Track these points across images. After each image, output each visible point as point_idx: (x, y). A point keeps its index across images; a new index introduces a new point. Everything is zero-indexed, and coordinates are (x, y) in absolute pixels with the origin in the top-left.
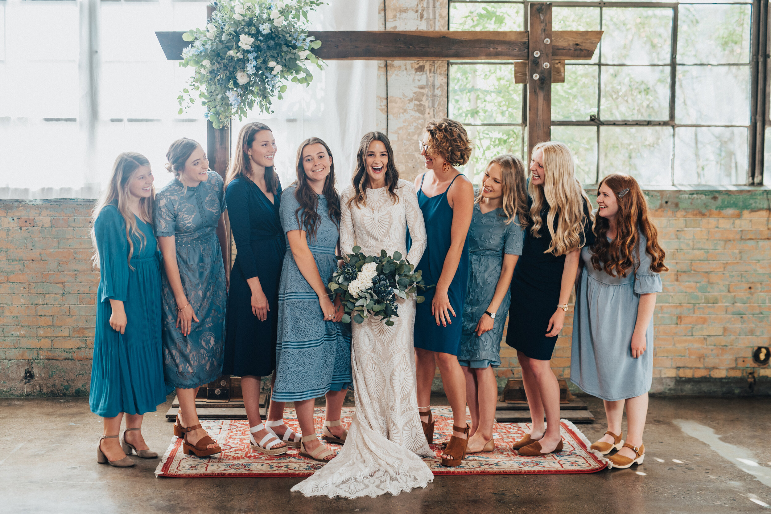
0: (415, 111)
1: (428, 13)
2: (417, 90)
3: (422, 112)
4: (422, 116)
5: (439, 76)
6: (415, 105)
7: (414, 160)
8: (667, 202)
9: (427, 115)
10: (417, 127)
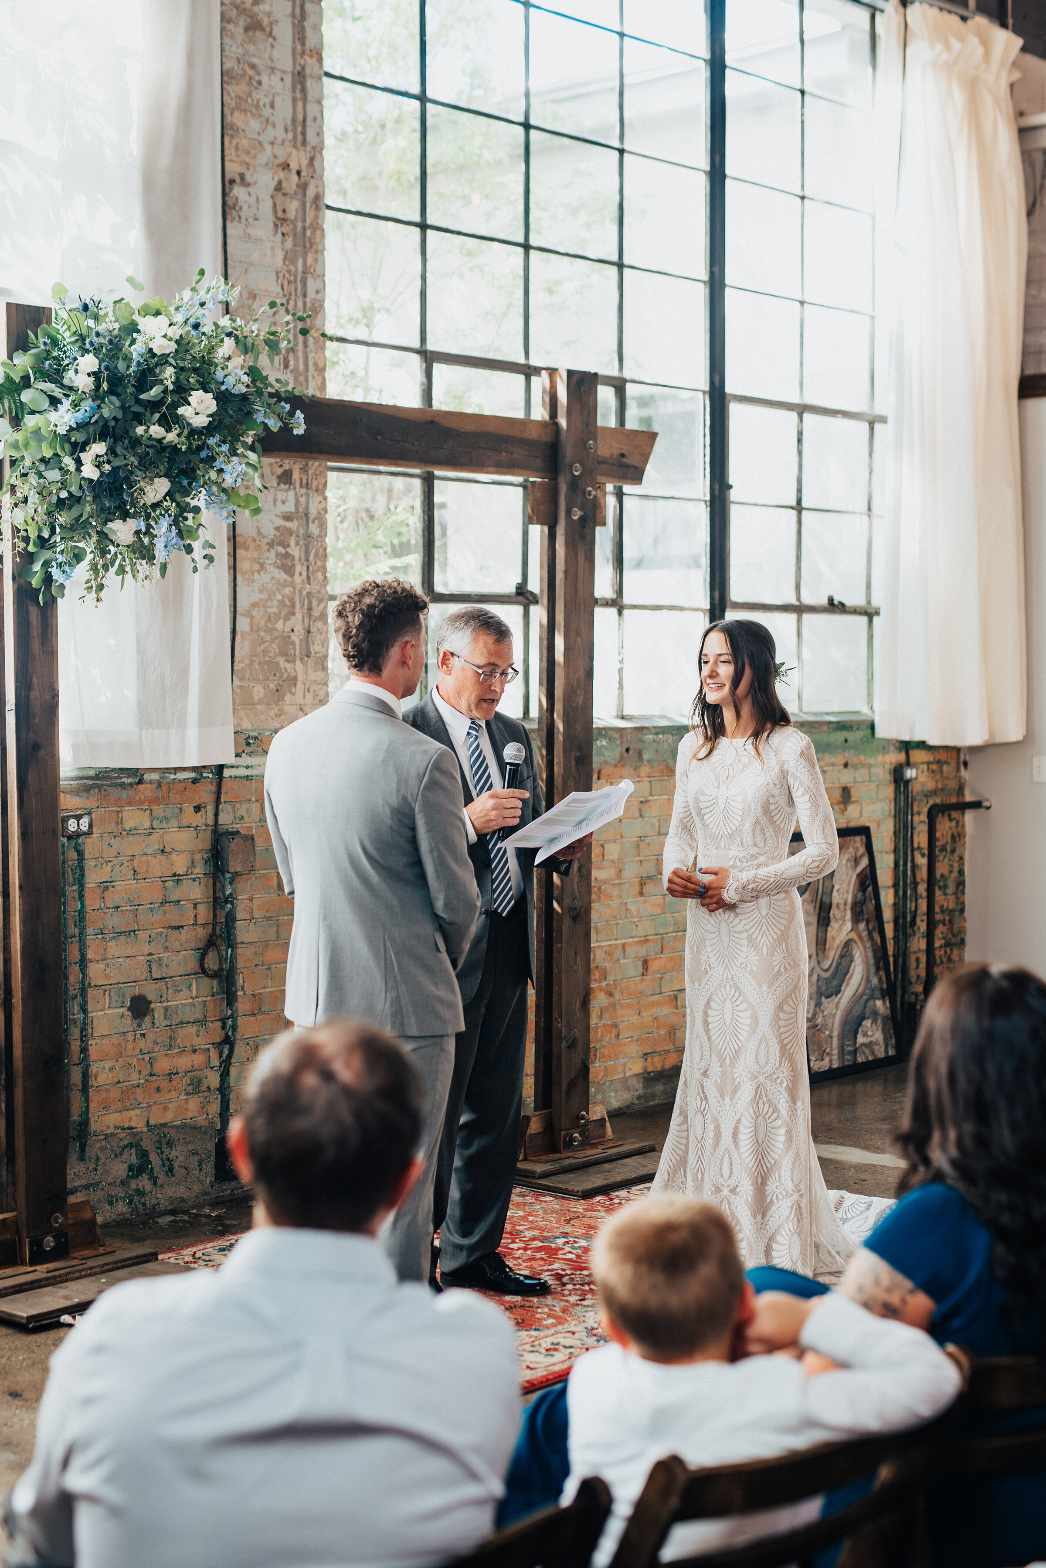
0: (278, 567)
1: (296, 359)
2: (280, 522)
3: (289, 570)
4: (289, 579)
5: (316, 494)
6: (277, 554)
7: (278, 675)
8: (627, 750)
9: (297, 579)
10: (282, 603)
